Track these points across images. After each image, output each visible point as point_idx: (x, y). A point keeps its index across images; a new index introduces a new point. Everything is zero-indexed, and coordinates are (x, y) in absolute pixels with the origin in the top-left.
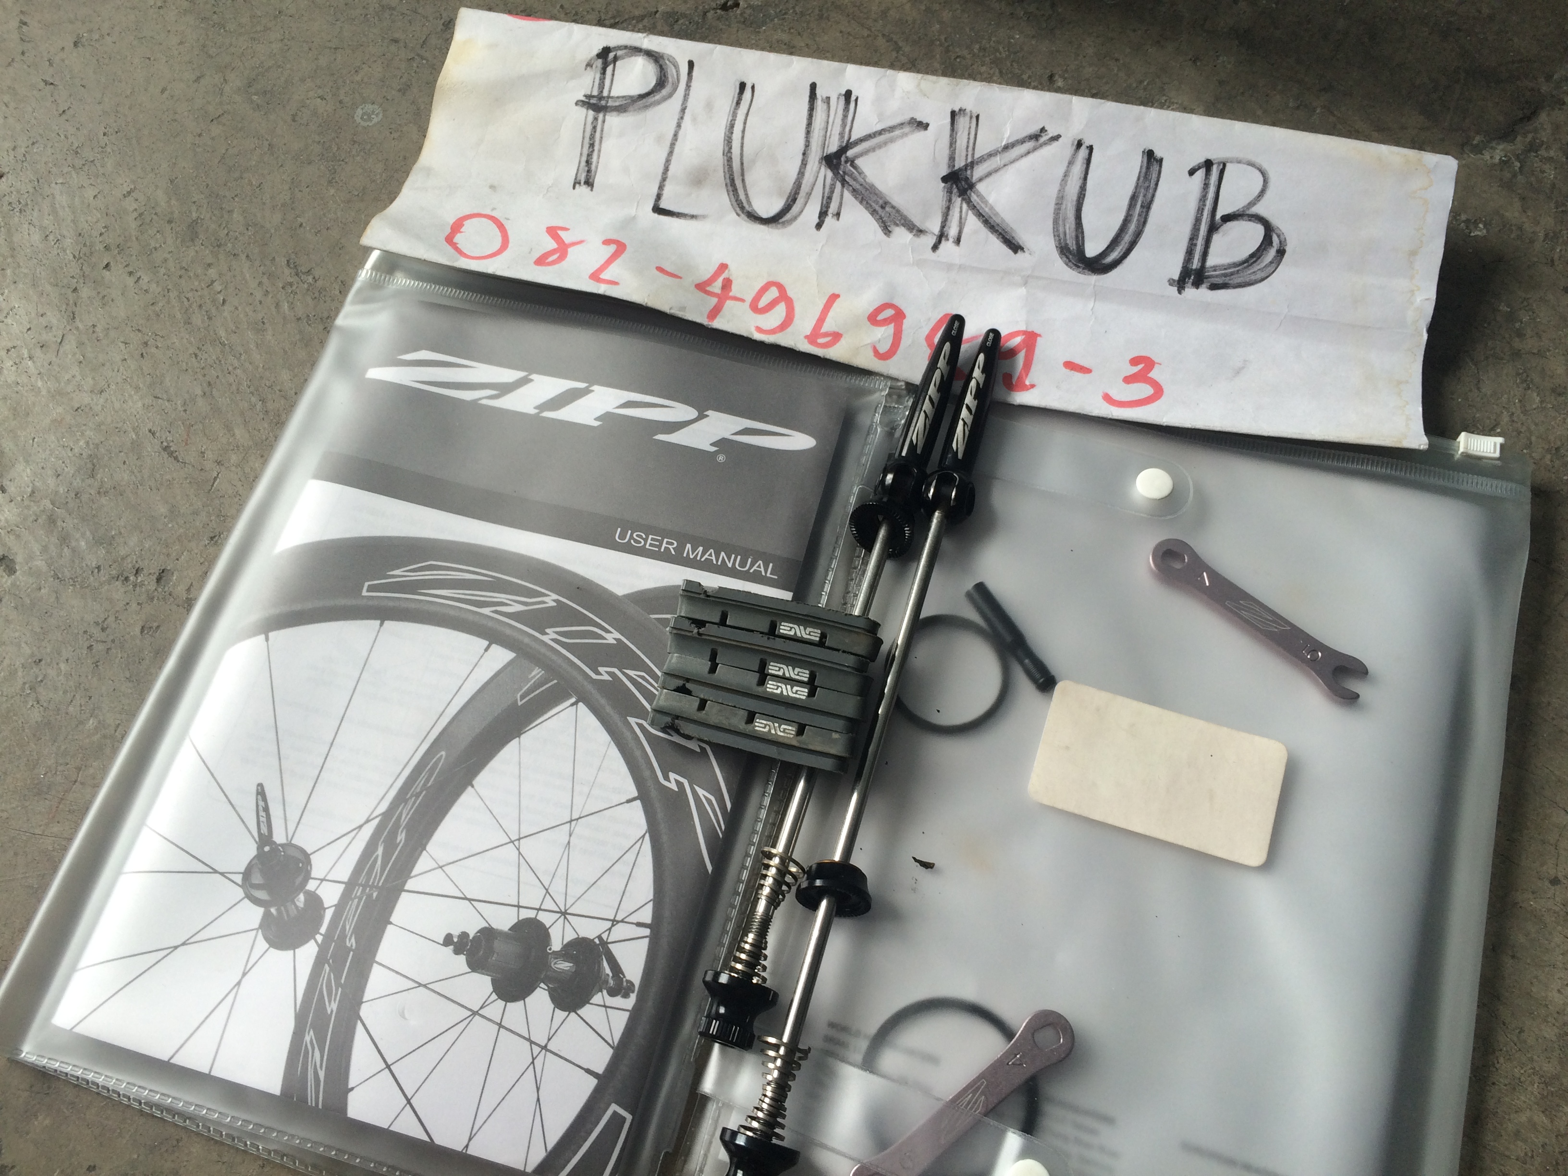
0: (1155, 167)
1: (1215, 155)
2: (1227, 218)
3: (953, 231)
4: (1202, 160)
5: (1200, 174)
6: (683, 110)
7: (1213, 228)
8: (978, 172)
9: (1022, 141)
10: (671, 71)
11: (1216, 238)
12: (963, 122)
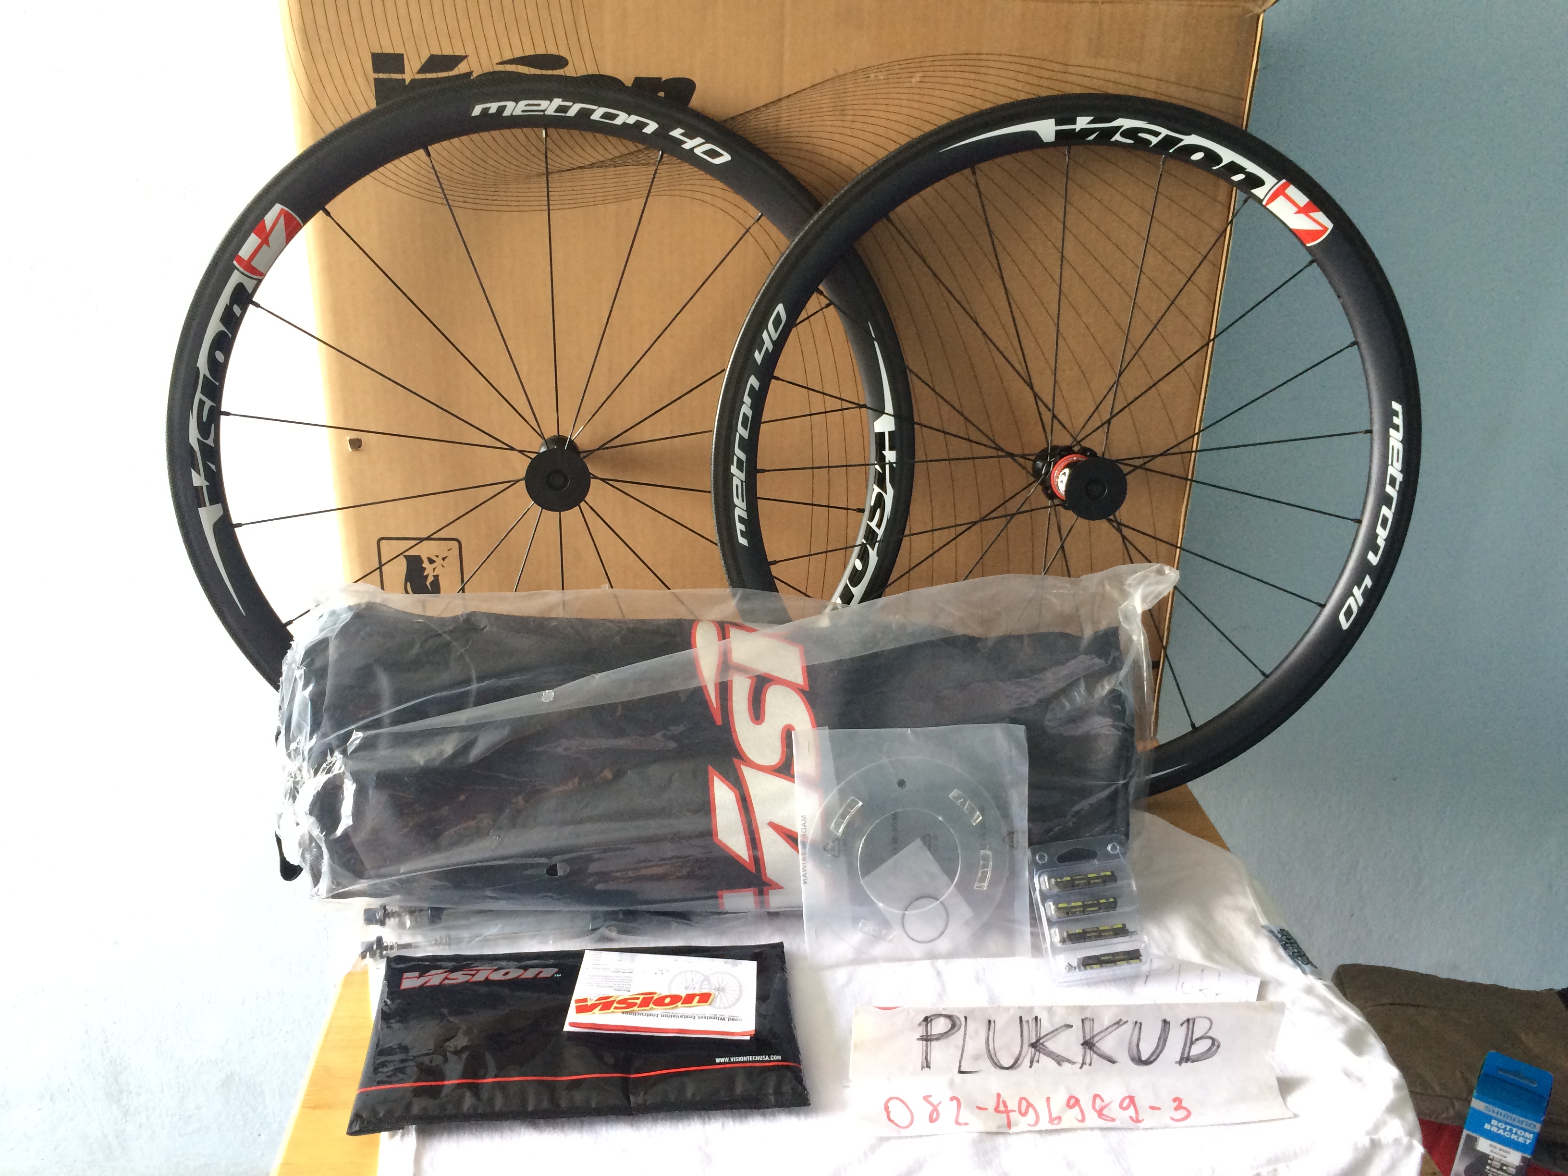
0: (1167, 1026)
1: (1190, 1017)
2: (1197, 1040)
3: (1088, 1061)
4: (1186, 1019)
5: (1185, 1025)
6: (965, 1034)
7: (1192, 1043)
8: (1096, 1040)
9: (1112, 1026)
10: (957, 1022)
11: (1193, 1047)
12: (1087, 1023)
